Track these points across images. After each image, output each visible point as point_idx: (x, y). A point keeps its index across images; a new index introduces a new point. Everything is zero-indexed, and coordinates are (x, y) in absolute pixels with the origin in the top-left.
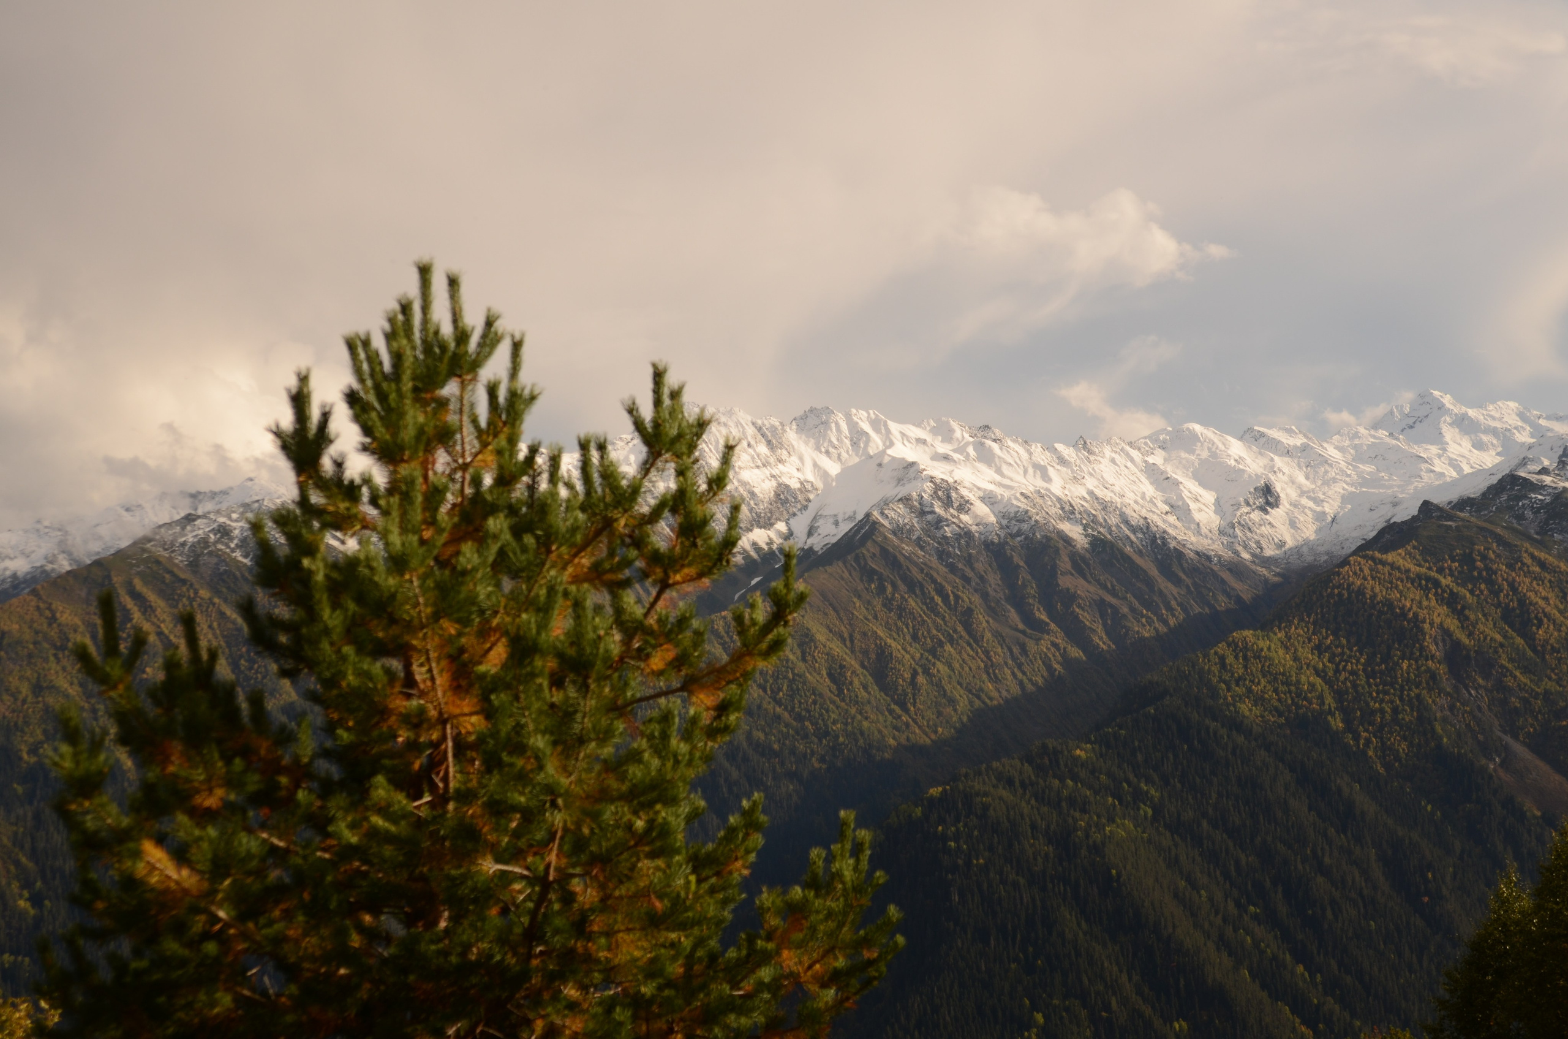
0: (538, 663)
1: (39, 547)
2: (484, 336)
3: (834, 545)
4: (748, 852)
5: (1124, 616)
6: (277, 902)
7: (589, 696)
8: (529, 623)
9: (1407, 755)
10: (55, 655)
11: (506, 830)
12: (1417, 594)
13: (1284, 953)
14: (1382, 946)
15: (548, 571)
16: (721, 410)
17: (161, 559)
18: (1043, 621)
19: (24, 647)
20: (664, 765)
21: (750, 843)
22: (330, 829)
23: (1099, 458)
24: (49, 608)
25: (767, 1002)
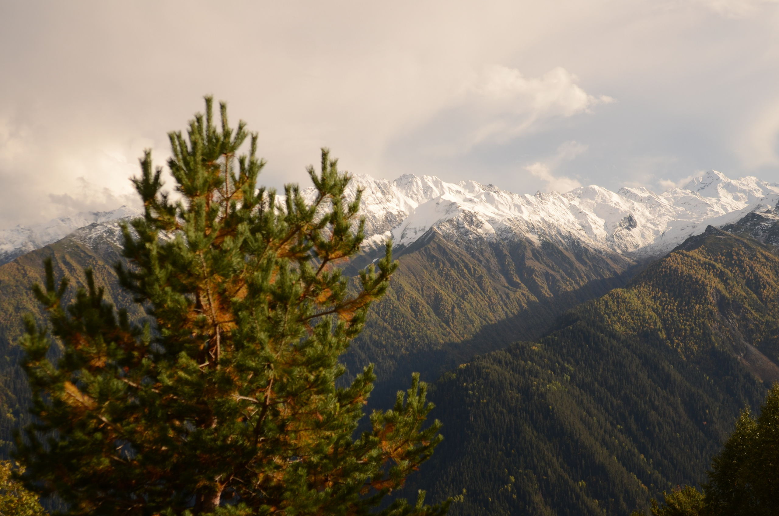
0: (262, 296)
1: (19, 238)
2: (238, 134)
3: (414, 243)
4: (366, 392)
5: (558, 280)
6: (132, 414)
7: (287, 313)
8: (258, 277)
9: (697, 351)
10: (26, 292)
11: (246, 380)
12: (704, 272)
13: (634, 449)
14: (683, 446)
15: (268, 251)
16: (359, 175)
17: (79, 245)
18: (518, 283)
19: (11, 288)
20: (324, 348)
21: (367, 388)
22: (158, 378)
23: (547, 202)
24: (23, 269)
25: (375, 467)
